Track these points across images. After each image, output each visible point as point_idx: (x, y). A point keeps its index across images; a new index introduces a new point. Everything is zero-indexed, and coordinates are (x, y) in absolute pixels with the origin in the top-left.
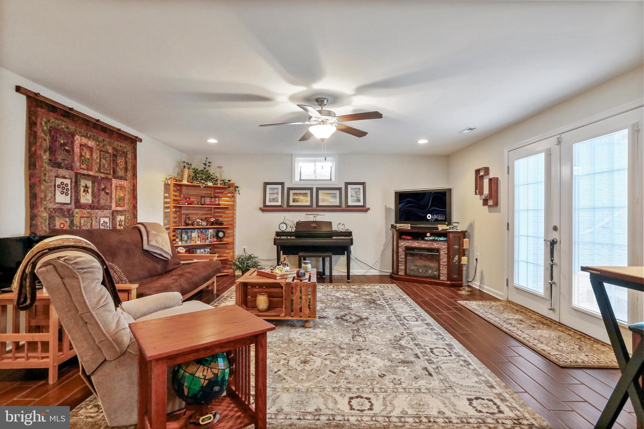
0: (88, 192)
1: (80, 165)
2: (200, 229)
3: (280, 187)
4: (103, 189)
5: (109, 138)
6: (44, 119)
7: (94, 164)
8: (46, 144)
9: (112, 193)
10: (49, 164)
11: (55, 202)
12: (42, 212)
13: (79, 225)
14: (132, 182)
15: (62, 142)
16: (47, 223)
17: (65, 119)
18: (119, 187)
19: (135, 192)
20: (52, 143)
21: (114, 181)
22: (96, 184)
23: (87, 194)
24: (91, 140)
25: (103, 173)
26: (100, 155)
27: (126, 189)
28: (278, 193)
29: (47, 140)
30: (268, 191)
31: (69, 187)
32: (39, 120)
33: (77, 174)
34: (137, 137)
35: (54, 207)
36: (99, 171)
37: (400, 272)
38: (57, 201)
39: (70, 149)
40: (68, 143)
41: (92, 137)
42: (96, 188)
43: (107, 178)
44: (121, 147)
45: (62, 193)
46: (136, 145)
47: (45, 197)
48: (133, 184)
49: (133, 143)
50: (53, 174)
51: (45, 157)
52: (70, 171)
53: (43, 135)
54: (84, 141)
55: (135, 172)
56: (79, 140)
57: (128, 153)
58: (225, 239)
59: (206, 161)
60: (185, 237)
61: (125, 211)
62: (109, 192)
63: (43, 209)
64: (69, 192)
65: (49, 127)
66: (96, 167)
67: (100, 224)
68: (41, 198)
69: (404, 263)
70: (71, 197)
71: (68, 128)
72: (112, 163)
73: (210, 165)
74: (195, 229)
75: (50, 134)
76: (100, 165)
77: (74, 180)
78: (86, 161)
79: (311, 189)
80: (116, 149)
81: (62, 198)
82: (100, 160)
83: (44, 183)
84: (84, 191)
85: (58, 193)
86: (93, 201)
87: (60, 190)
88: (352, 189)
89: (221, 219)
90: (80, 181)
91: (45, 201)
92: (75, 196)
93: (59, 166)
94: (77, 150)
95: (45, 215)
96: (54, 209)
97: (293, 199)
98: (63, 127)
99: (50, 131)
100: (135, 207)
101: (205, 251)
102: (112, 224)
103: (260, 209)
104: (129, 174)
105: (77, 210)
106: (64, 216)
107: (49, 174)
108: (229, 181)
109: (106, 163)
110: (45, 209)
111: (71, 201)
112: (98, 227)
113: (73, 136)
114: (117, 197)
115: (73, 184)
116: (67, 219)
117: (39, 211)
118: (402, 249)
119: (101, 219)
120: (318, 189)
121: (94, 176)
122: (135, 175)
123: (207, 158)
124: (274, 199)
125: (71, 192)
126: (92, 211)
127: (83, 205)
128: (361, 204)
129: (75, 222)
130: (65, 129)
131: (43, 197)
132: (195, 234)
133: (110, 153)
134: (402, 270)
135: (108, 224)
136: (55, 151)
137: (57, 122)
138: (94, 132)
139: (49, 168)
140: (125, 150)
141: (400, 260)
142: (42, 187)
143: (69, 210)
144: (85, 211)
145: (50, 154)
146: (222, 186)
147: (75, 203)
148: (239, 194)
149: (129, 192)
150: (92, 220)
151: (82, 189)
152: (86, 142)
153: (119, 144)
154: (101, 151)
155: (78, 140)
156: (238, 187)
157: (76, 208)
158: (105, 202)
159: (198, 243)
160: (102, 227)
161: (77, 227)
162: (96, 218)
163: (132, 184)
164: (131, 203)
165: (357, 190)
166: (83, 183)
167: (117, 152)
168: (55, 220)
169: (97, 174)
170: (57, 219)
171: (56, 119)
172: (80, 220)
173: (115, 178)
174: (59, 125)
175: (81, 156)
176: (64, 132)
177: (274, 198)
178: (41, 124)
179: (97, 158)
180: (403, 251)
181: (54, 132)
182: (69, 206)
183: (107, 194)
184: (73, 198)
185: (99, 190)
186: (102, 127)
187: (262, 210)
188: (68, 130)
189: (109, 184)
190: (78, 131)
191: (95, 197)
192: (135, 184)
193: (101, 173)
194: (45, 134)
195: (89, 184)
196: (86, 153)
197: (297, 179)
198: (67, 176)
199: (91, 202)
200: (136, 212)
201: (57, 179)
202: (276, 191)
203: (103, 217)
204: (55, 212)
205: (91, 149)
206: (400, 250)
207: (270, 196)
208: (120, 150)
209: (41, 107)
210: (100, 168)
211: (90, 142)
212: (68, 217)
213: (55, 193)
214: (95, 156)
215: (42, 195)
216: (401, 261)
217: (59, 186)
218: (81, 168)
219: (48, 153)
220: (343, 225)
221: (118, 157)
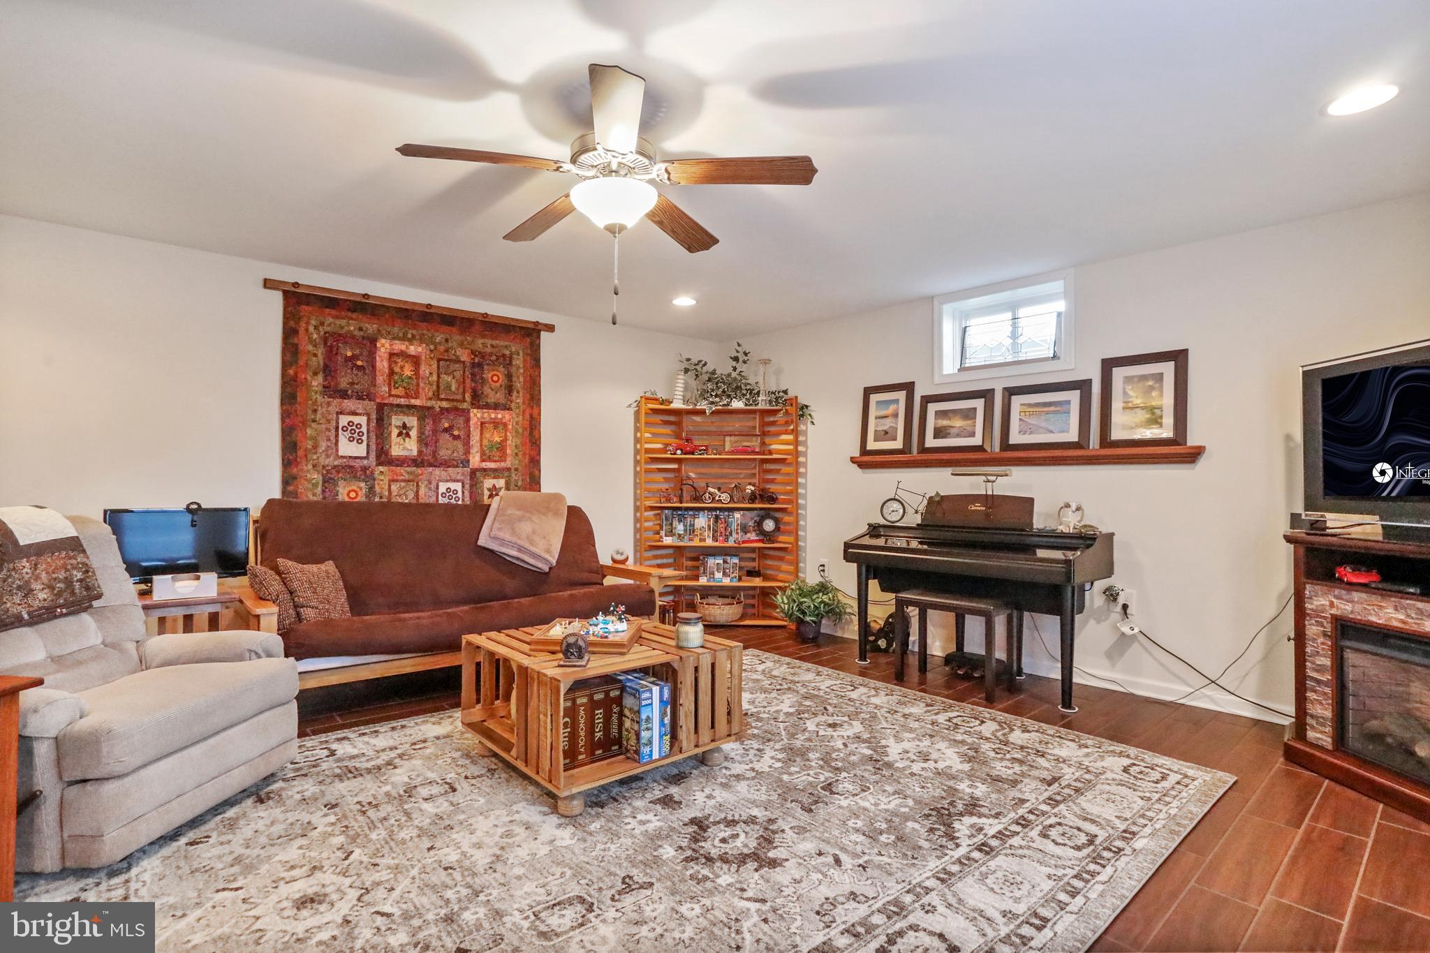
0: (408, 435)
1: (390, 390)
2: (715, 509)
3: (901, 396)
4: (446, 430)
5: (461, 333)
6: (313, 322)
7: (421, 385)
8: (319, 360)
9: (469, 436)
10: (324, 394)
11: (337, 455)
12: (308, 471)
13: (387, 493)
14: (528, 411)
15: (349, 354)
16: (320, 489)
17: (354, 315)
18: (490, 423)
19: (536, 433)
20: (330, 359)
21: (476, 415)
22: (429, 421)
23: (407, 439)
24: (415, 342)
25: (447, 400)
26: (438, 367)
27: (510, 427)
28: (896, 415)
29: (319, 355)
30: (873, 412)
31: (364, 429)
32: (303, 324)
33: (381, 407)
34: (537, 323)
35: (336, 463)
36: (437, 396)
37: (1312, 727)
38: (341, 453)
39: (365, 364)
40: (361, 354)
41: (417, 337)
42: (428, 428)
43: (456, 409)
44: (492, 346)
45: (351, 440)
46: (539, 337)
47: (315, 447)
48: (531, 416)
49: (529, 335)
50: (333, 409)
51: (314, 383)
52: (367, 402)
53: (310, 348)
54: (399, 346)
55: (536, 392)
56: (387, 345)
57: (515, 356)
58: (782, 538)
59: (738, 352)
60: (680, 528)
61: (509, 469)
62: (462, 434)
63: (310, 467)
64: (364, 438)
65: (322, 333)
66: (426, 391)
67: (438, 493)
68: (306, 450)
69: (1328, 690)
70: (368, 445)
71: (361, 329)
72: (468, 381)
73: (746, 358)
74: (703, 509)
75: (325, 344)
76: (438, 387)
77: (374, 416)
78: (402, 381)
79: (987, 395)
80: (480, 353)
81: (348, 448)
82: (439, 377)
83: (314, 425)
84: (400, 434)
85: (343, 440)
86: (420, 452)
87: (348, 434)
88: (1128, 379)
89: (773, 488)
90: (389, 417)
91: (316, 453)
92: (377, 444)
93: (344, 395)
94: (382, 364)
95: (316, 477)
96: (335, 467)
97: (935, 429)
98: (352, 328)
99: (325, 340)
100: (535, 462)
101: (725, 562)
102: (471, 493)
103: (853, 460)
104: (519, 399)
105: (381, 469)
106: (356, 478)
107: (324, 410)
108: (785, 392)
109: (454, 381)
110: (314, 466)
111: (368, 453)
112: (433, 500)
113: (373, 341)
114: (485, 442)
115: (373, 424)
116: (362, 484)
117: (302, 470)
118: (1319, 624)
119: (440, 484)
120: (1011, 392)
121: (422, 407)
122: (534, 398)
123: (739, 345)
124: (886, 433)
125: (368, 437)
126: (419, 471)
127: (398, 460)
128: (1166, 432)
129: (377, 489)
130: (357, 333)
131: (310, 447)
132: (701, 521)
133: (463, 362)
134: (1323, 725)
135: (460, 494)
136: (336, 371)
137: (338, 322)
138: (424, 329)
139: (320, 398)
140: (507, 353)
141: (1310, 673)
142: (309, 431)
143: (364, 469)
144: (402, 470)
145: (325, 379)
146: (768, 407)
147: (378, 457)
148: (813, 423)
149: (517, 431)
150: (418, 485)
151: (395, 432)
152: (403, 347)
153: (489, 342)
154: (439, 360)
155: (384, 346)
156: (807, 407)
157: (379, 464)
158: (450, 452)
159: (709, 542)
160: (441, 500)
161: (381, 497)
162: (430, 483)
163: (527, 416)
164: (524, 454)
165: (1150, 383)
166: (396, 421)
167: (483, 357)
168: (336, 485)
169: (429, 404)
170: (341, 483)
171: (337, 317)
172: (390, 486)
173: (478, 407)
174: (342, 328)
175: (392, 373)
176: (353, 337)
177: (885, 428)
178: (307, 330)
179: (431, 373)
180: (1325, 634)
181: (332, 342)
182: (365, 462)
183: (456, 438)
184: (373, 447)
185: (435, 432)
186: (442, 316)
187: (862, 465)
188: (362, 333)
189: (461, 420)
190: (384, 332)
191: (426, 445)
192: (535, 415)
193: (442, 400)
194: (315, 346)
195: (412, 421)
196: (402, 368)
197: (949, 365)
198: (360, 411)
199: (415, 453)
200: (537, 472)
201: (341, 416)
202: (892, 408)
203: (447, 481)
204: (338, 472)
205: (416, 361)
206: (1312, 629)
207: (877, 425)
208: (491, 354)
209: (308, 304)
210: (438, 391)
211: (412, 348)
212: (363, 480)
213: (337, 441)
214: (424, 370)
215: (309, 444)
216: (1318, 682)
217: (345, 429)
218: (390, 395)
219: (320, 378)
220: (1078, 509)
221: (486, 367)
